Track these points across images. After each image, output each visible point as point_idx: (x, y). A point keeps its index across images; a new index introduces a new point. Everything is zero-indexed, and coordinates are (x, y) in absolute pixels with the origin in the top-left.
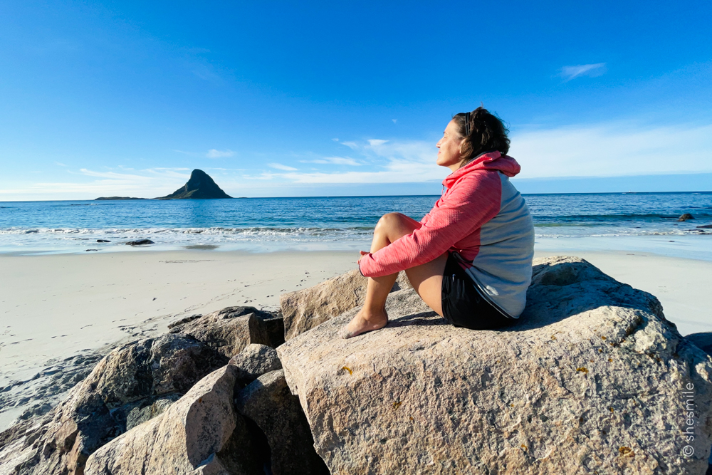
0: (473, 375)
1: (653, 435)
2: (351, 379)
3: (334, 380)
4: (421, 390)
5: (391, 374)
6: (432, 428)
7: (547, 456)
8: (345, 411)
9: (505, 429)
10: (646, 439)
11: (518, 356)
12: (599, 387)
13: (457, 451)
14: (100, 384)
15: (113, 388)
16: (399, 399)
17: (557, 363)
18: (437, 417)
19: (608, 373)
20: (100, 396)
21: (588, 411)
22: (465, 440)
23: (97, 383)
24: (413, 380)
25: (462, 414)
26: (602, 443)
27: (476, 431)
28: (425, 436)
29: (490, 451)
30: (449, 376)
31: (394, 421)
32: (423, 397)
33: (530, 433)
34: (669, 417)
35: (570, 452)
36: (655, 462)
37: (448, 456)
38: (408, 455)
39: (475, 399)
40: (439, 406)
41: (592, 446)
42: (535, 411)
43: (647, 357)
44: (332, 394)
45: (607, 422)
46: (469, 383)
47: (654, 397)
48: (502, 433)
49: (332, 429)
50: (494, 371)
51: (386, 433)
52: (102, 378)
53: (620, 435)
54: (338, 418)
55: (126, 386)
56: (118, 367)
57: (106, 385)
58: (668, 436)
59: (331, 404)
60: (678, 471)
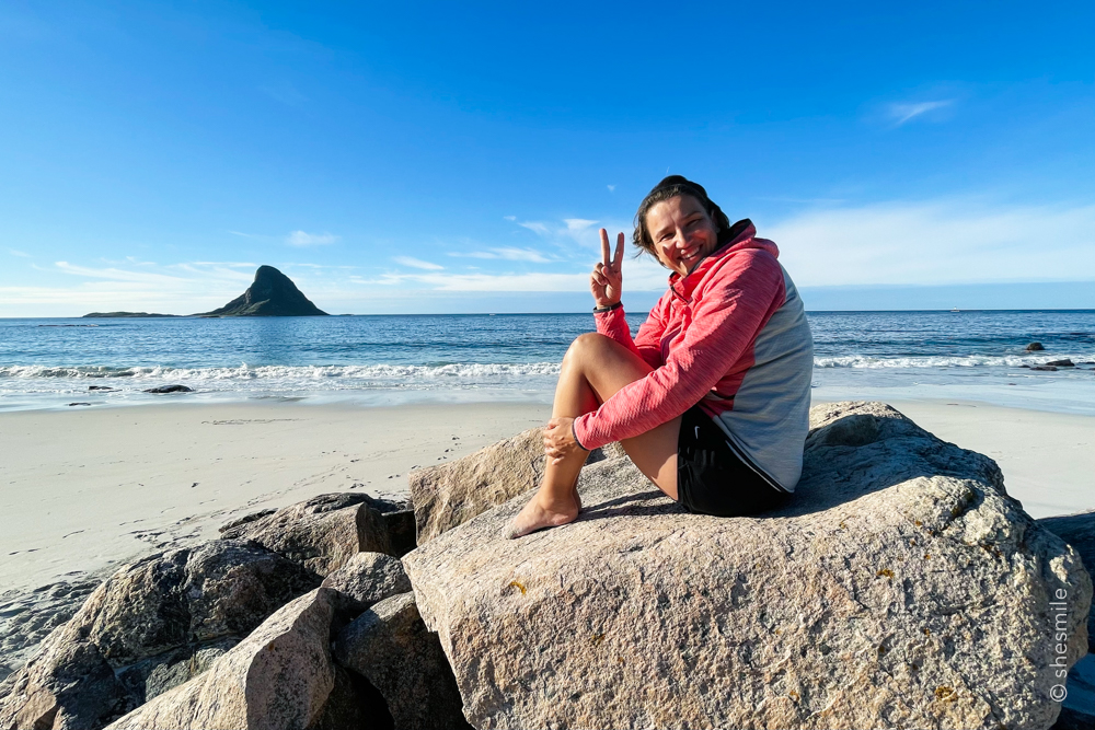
0: (719, 587)
1: (985, 667)
2: (523, 602)
3: (495, 603)
4: (636, 614)
5: (589, 590)
6: (653, 673)
7: (828, 706)
8: (514, 652)
9: (765, 670)
10: (976, 673)
11: (788, 554)
12: (909, 598)
13: (691, 706)
14: (96, 627)
15: (120, 634)
16: (601, 629)
17: (848, 564)
18: (661, 656)
19: (923, 577)
20: (97, 648)
21: (893, 635)
22: (704, 689)
23: (90, 626)
24: (625, 599)
25: (700, 649)
26: (912, 683)
27: (722, 675)
28: (641, 686)
29: (743, 705)
30: (681, 591)
31: (593, 665)
32: (639, 625)
33: (804, 673)
34: (1009, 639)
35: (863, 699)
36: (986, 706)
37: (677, 715)
38: (614, 716)
39: (721, 624)
40: (664, 638)
41: (896, 689)
42: (812, 639)
43: (982, 550)
44: (493, 626)
45: (919, 651)
46: (712, 600)
47: (989, 610)
48: (762, 675)
49: (492, 682)
50: (751, 580)
51: (580, 683)
52: (100, 617)
53: (938, 669)
54: (503, 665)
55: (142, 630)
56: (127, 599)
57: (106, 629)
58: (1007, 668)
59: (490, 643)
60: (1019, 718)
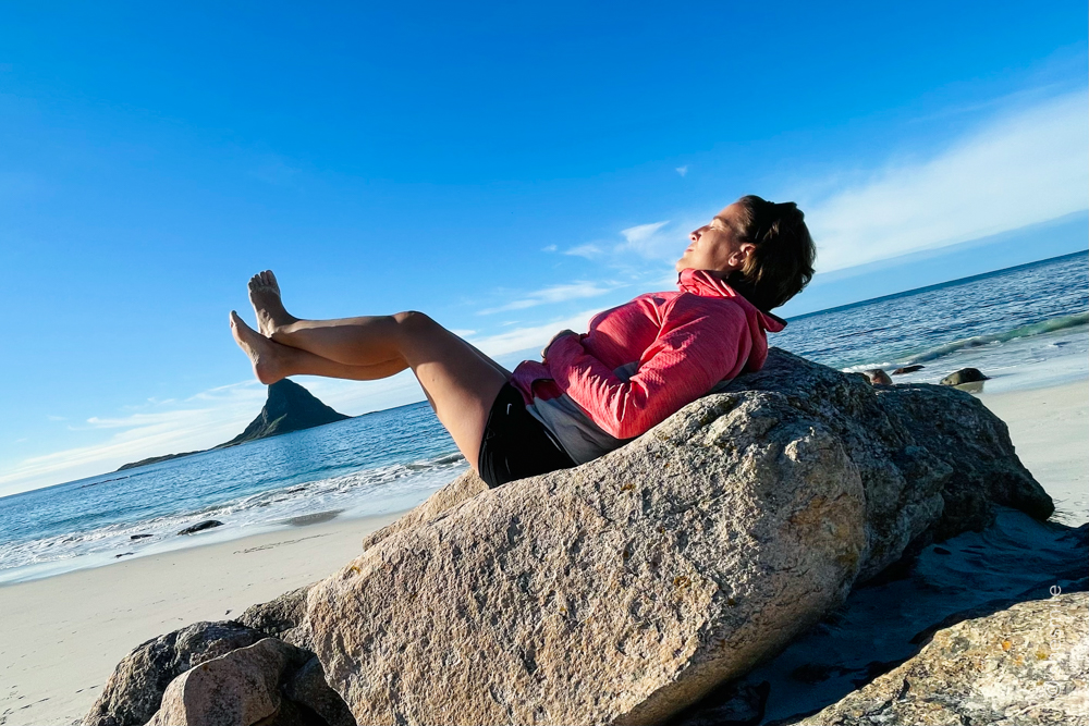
0: (497, 531)
1: (713, 551)
2: (357, 580)
3: (339, 587)
4: (437, 569)
5: (402, 558)
6: (454, 615)
7: (590, 614)
8: (355, 622)
9: (541, 594)
10: (706, 559)
11: (551, 491)
12: (647, 504)
13: (486, 636)
14: (112, 703)
15: (130, 706)
16: (414, 589)
17: (597, 485)
18: (458, 600)
19: (660, 484)
20: (114, 719)
21: (633, 540)
22: (494, 621)
23: (108, 702)
24: (429, 559)
25: (488, 588)
26: (653, 579)
27: (507, 606)
28: (447, 628)
29: (524, 628)
30: (469, 542)
31: (411, 619)
32: (441, 578)
33: (568, 590)
34: (735, 522)
35: (616, 601)
36: (715, 585)
37: (476, 647)
38: (431, 659)
39: (503, 563)
40: (460, 585)
41: (641, 587)
42: (572, 559)
43: (716, 447)
44: (338, 604)
45: (656, 549)
46: (493, 544)
47: (718, 500)
48: (538, 599)
49: (343, 650)
50: (522, 519)
51: (404, 637)
52: (114, 695)
53: (674, 561)
54: (348, 634)
55: (146, 701)
56: (132, 677)
57: (120, 703)
58: (733, 548)
59: (337, 618)
60: (745, 590)
